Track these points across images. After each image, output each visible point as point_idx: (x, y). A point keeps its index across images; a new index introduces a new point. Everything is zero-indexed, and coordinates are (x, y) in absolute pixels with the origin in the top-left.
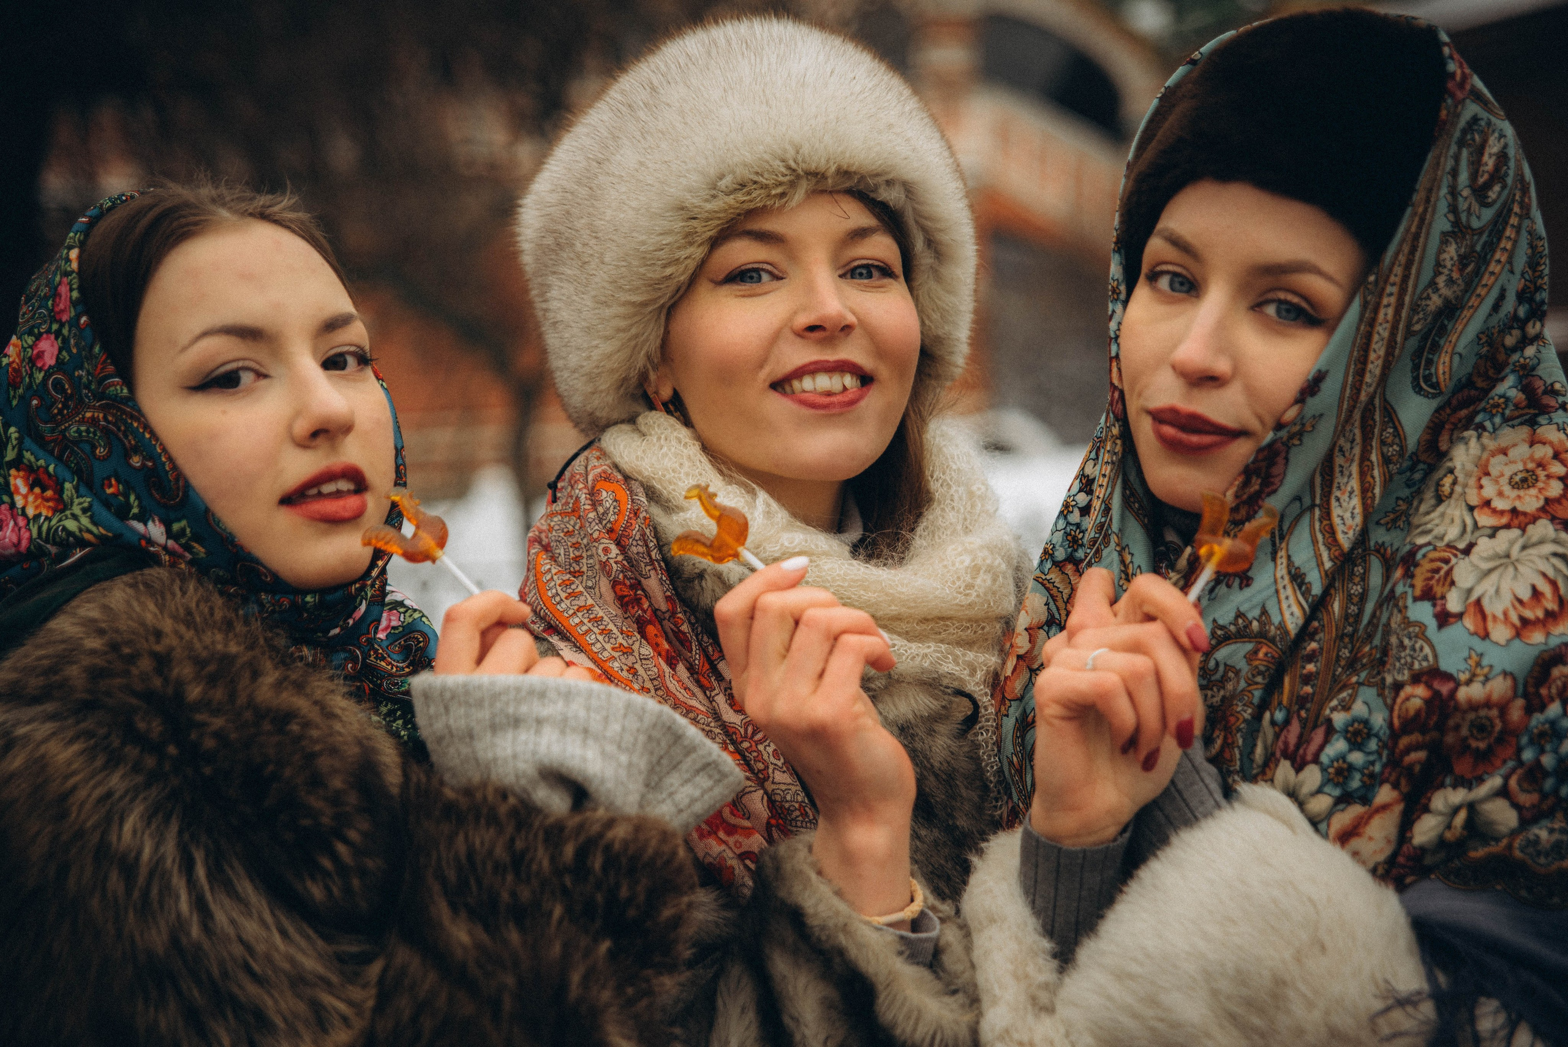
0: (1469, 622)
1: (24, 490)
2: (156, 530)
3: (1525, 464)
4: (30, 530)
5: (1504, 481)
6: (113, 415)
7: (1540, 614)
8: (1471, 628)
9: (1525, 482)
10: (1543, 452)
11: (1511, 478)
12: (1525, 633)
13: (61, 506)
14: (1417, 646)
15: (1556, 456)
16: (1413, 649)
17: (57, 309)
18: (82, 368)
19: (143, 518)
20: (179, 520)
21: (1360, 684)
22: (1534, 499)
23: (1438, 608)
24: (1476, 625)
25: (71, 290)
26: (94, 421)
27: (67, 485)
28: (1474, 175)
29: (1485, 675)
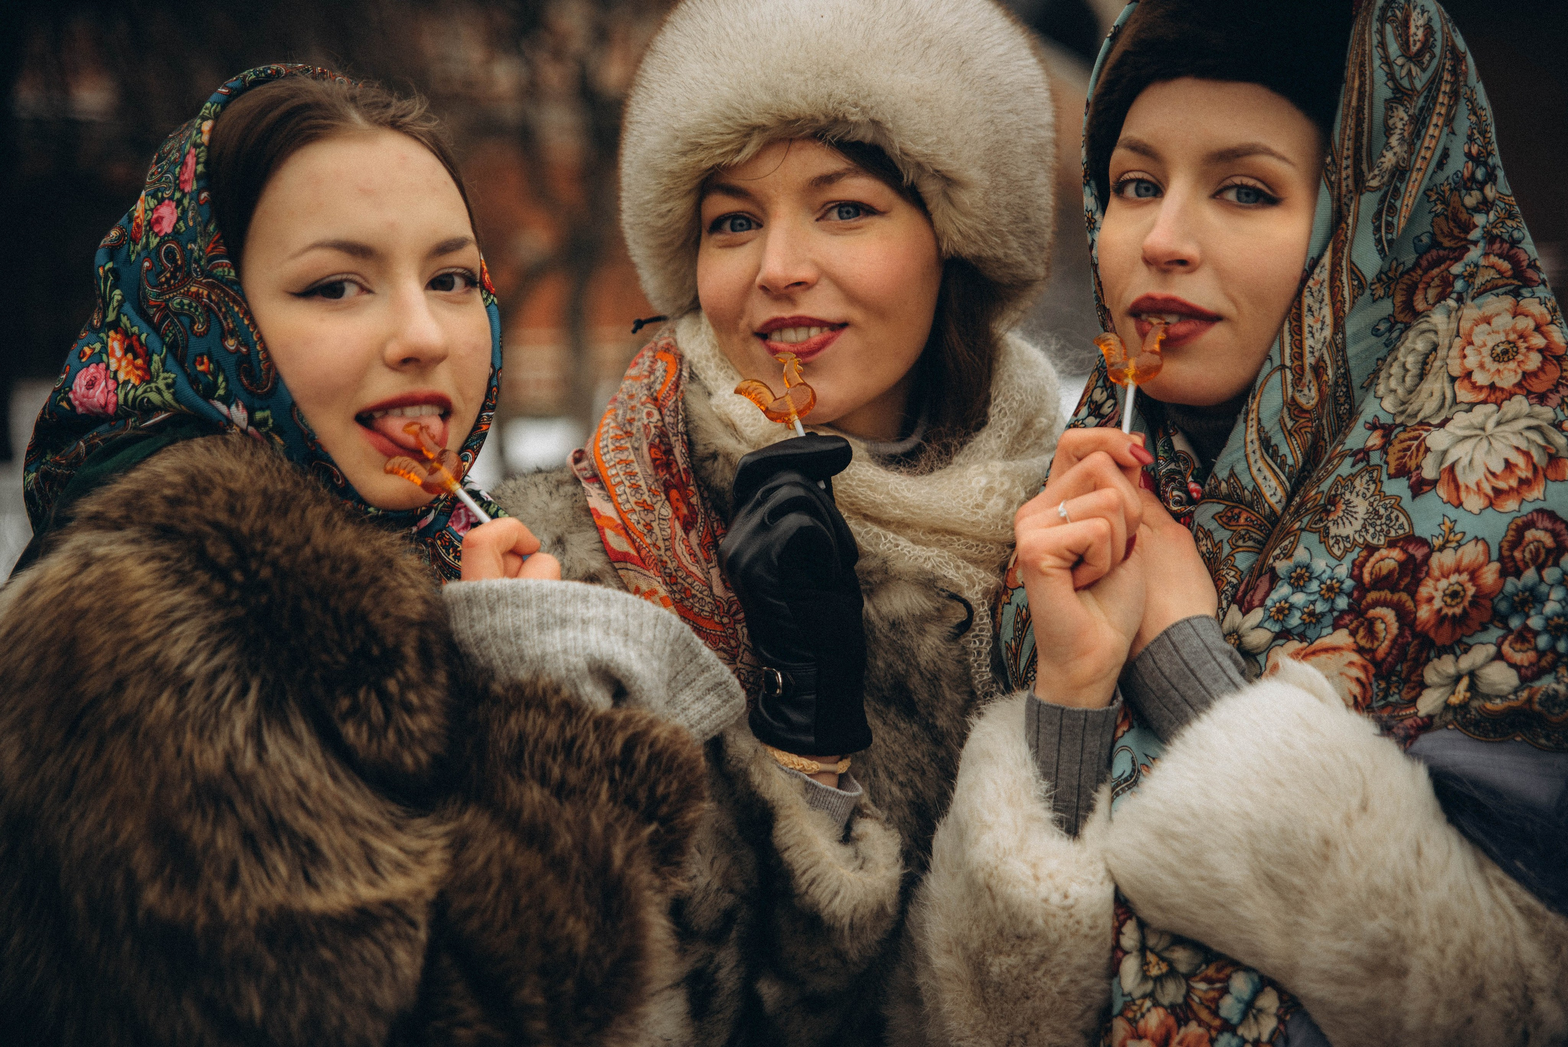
0: (1442, 491)
1: (119, 353)
2: (238, 414)
3: (1507, 334)
4: (117, 395)
5: (1486, 351)
6: (217, 295)
7: (1514, 483)
8: (1445, 497)
9: (1504, 354)
10: (1525, 324)
11: (1493, 349)
12: (1498, 502)
13: (148, 377)
14: (1393, 516)
15: (1538, 328)
16: (1389, 518)
17: (182, 178)
18: (194, 241)
19: (227, 400)
20: (262, 409)
21: (1302, 530)
22: (1512, 373)
23: (1413, 479)
24: (1449, 494)
25: (197, 163)
26: (197, 296)
27: (156, 358)
28: (1405, 45)
29: (1458, 542)
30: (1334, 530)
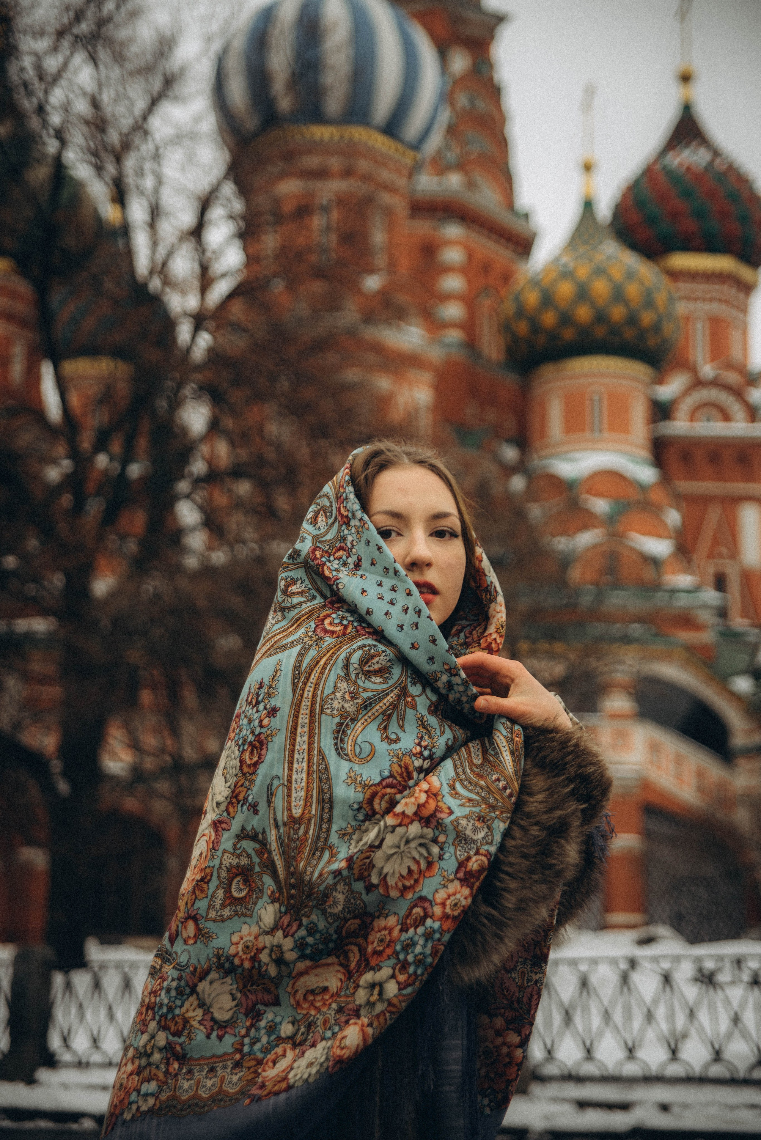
0: (381, 889)
7: (412, 882)
8: (382, 892)
12: (405, 893)
14: (357, 902)
23: (367, 883)
29: (387, 914)
30: (329, 910)
